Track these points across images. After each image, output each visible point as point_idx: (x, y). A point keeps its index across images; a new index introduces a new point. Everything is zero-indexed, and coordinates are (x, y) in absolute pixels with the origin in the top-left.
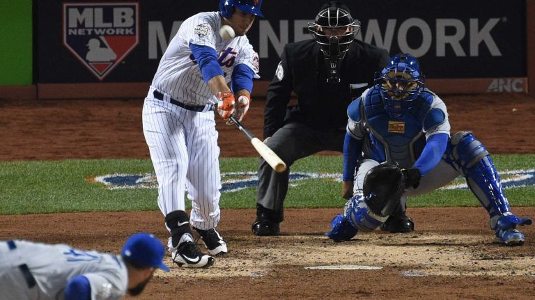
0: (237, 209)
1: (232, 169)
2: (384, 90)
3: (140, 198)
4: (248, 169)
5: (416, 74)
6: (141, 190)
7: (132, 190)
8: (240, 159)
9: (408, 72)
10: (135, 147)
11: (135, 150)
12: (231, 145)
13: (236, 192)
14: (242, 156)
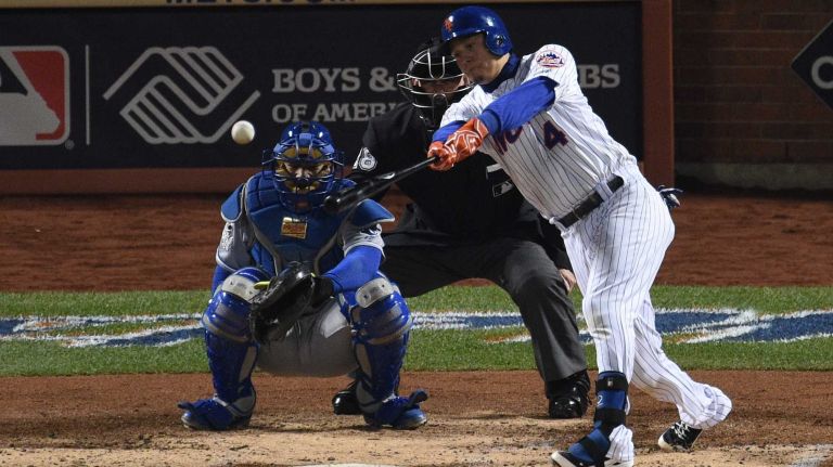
0: (175, 373)
1: (167, 310)
2: (278, 178)
3: (21, 355)
4: (194, 308)
5: (330, 149)
6: (23, 343)
7: (7, 343)
8: (180, 293)
9: (317, 146)
10: (12, 274)
11: (11, 279)
12: (166, 270)
13: (176, 347)
14: (182, 289)
